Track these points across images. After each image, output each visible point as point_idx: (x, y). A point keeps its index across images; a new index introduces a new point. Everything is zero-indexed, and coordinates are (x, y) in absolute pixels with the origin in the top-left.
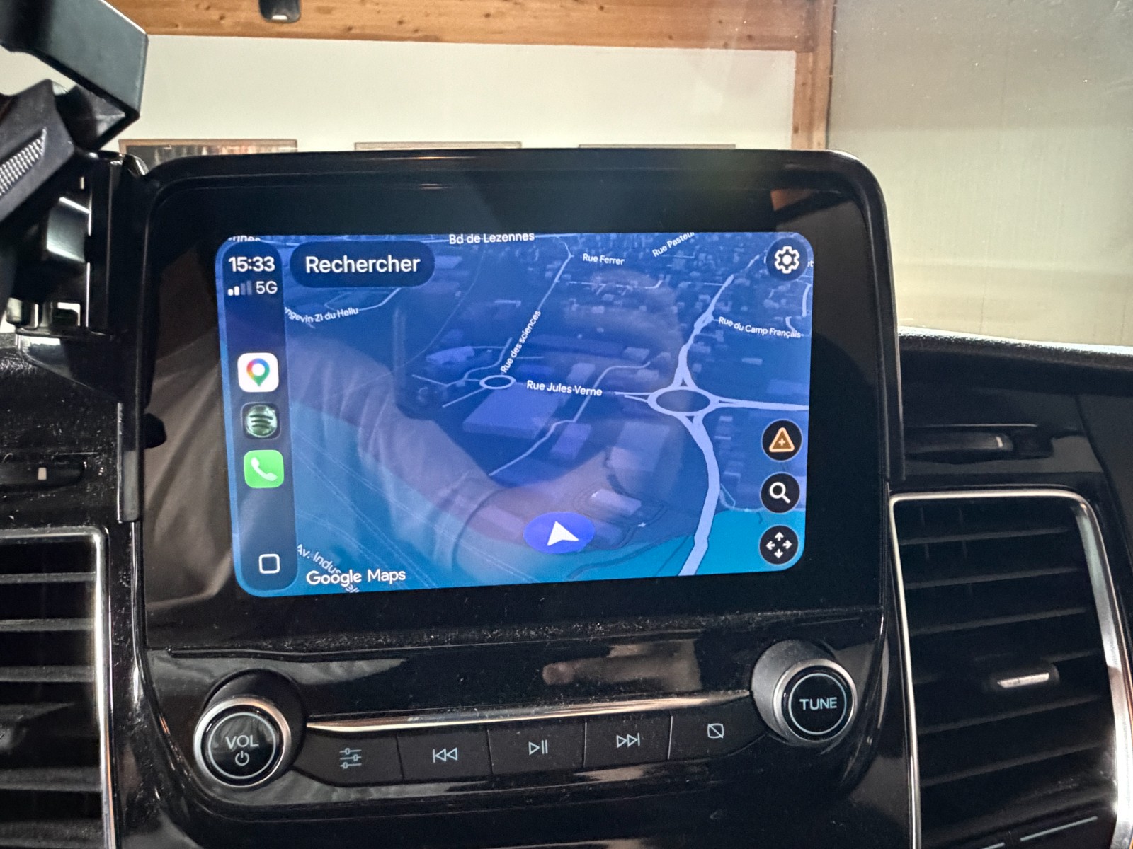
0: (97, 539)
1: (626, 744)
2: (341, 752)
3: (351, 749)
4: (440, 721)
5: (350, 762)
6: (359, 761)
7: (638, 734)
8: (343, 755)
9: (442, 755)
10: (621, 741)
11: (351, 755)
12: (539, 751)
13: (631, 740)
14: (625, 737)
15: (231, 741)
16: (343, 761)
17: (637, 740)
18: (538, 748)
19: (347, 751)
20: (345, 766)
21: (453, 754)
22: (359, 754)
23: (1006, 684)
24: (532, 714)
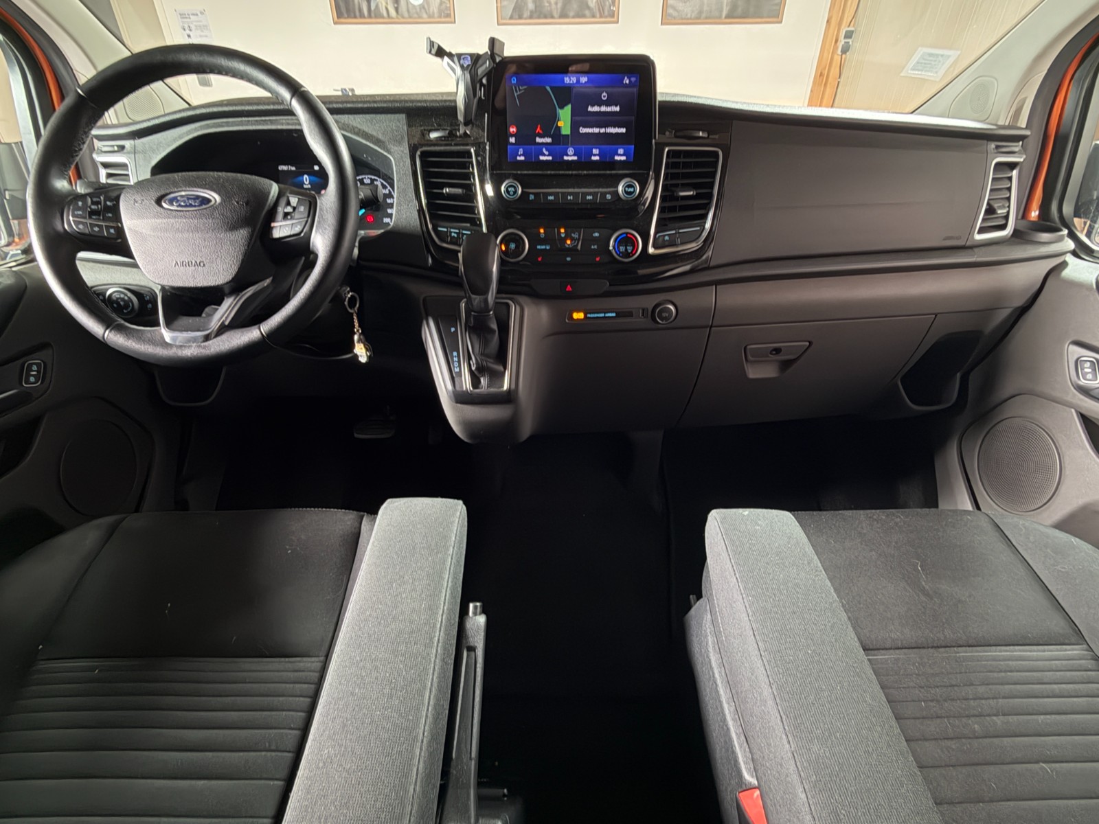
5: (533, 198)
9: (550, 198)
17: (591, 197)
19: (532, 196)
20: (531, 199)
21: (553, 198)
22: (534, 196)
23: (682, 194)
24: (570, 190)
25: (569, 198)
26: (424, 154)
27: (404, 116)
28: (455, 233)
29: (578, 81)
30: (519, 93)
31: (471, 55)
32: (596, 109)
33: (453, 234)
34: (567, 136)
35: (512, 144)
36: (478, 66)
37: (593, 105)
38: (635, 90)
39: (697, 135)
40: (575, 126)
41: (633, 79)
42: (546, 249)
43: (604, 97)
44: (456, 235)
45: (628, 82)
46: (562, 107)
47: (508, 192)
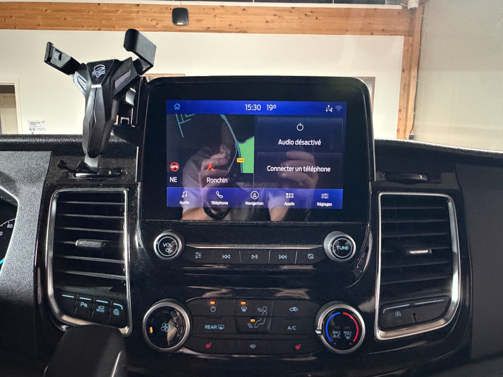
0: (125, 192)
1: (282, 258)
2: (196, 253)
3: (199, 252)
4: (226, 247)
5: (198, 256)
6: (201, 256)
7: (286, 255)
8: (196, 254)
9: (225, 257)
10: (280, 257)
11: (199, 254)
12: (255, 258)
13: (284, 257)
14: (282, 256)
15: (165, 244)
16: (196, 256)
17: (286, 257)
18: (254, 257)
19: (197, 253)
20: (197, 257)
21: (229, 257)
22: (201, 254)
23: (412, 252)
24: (254, 247)
25: (253, 257)
26: (62, 198)
27: (47, 155)
28: (85, 301)
29: (264, 108)
30: (183, 122)
31: (106, 63)
32: (289, 142)
33: (82, 304)
34: (251, 174)
35: (173, 184)
36: (114, 77)
37: (284, 139)
38: (341, 120)
39: (416, 178)
40: (259, 162)
41: (339, 108)
42: (218, 329)
43: (300, 128)
44: (86, 305)
45: (331, 110)
46: (242, 141)
47: (162, 248)
